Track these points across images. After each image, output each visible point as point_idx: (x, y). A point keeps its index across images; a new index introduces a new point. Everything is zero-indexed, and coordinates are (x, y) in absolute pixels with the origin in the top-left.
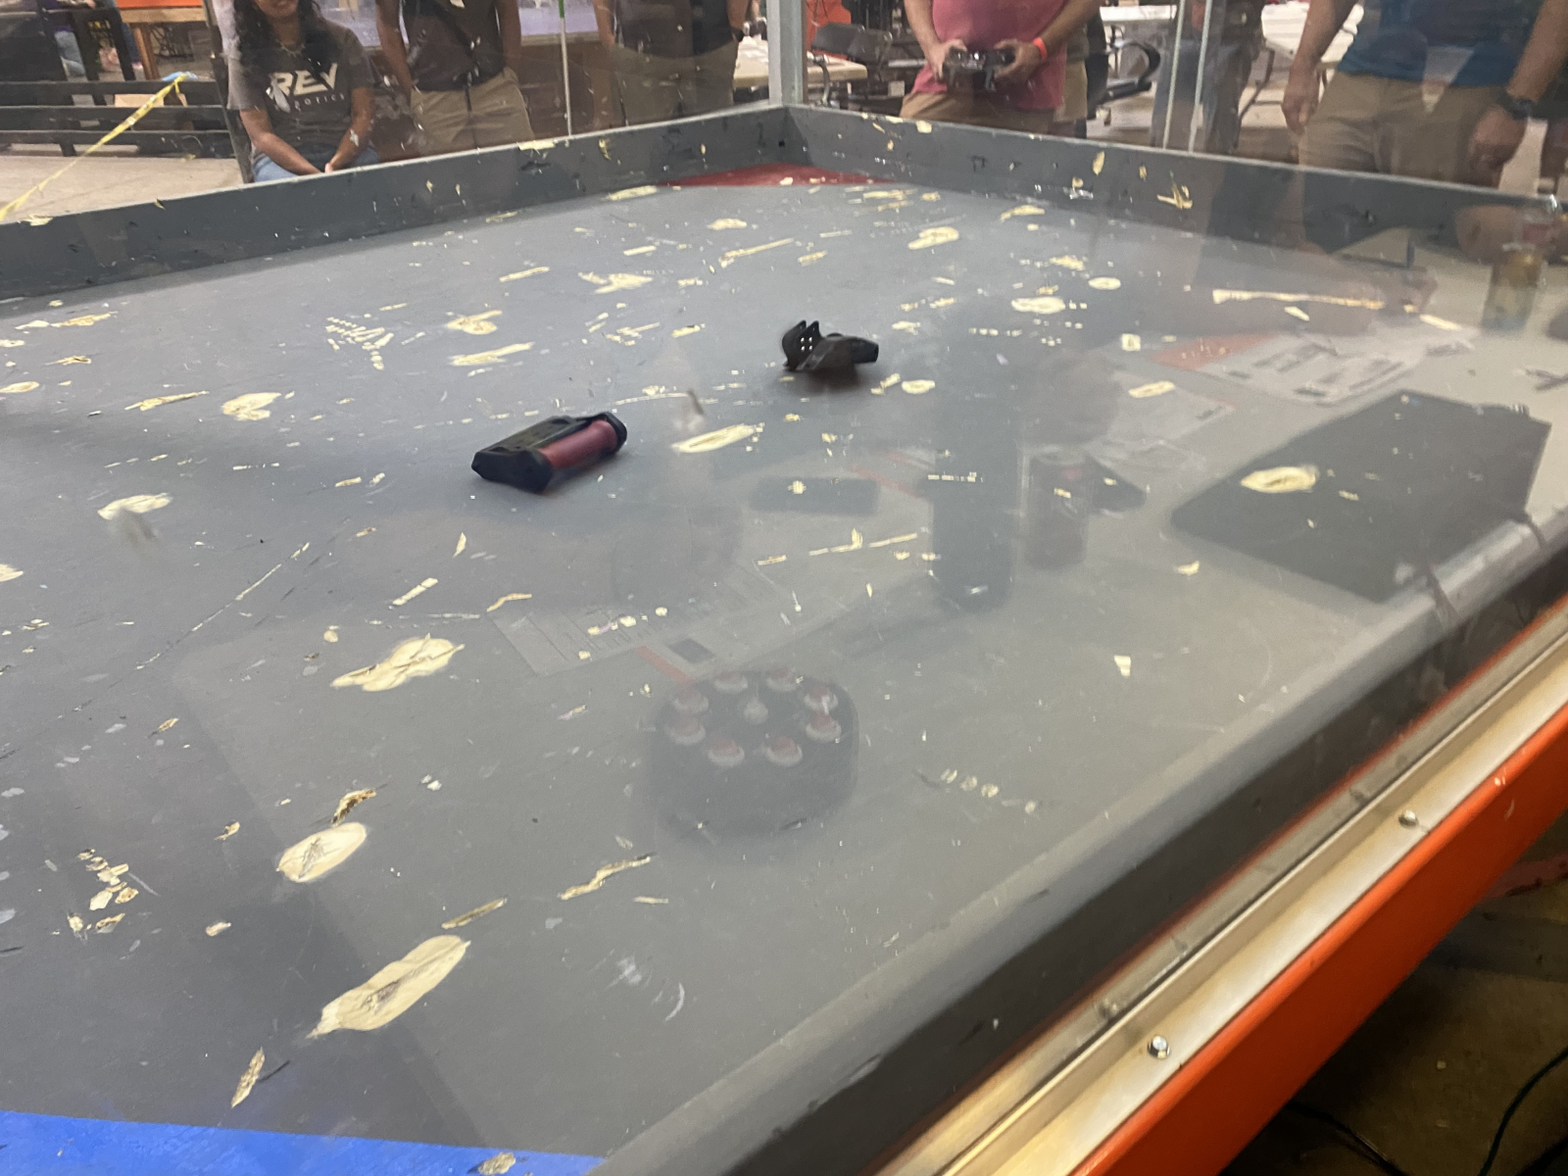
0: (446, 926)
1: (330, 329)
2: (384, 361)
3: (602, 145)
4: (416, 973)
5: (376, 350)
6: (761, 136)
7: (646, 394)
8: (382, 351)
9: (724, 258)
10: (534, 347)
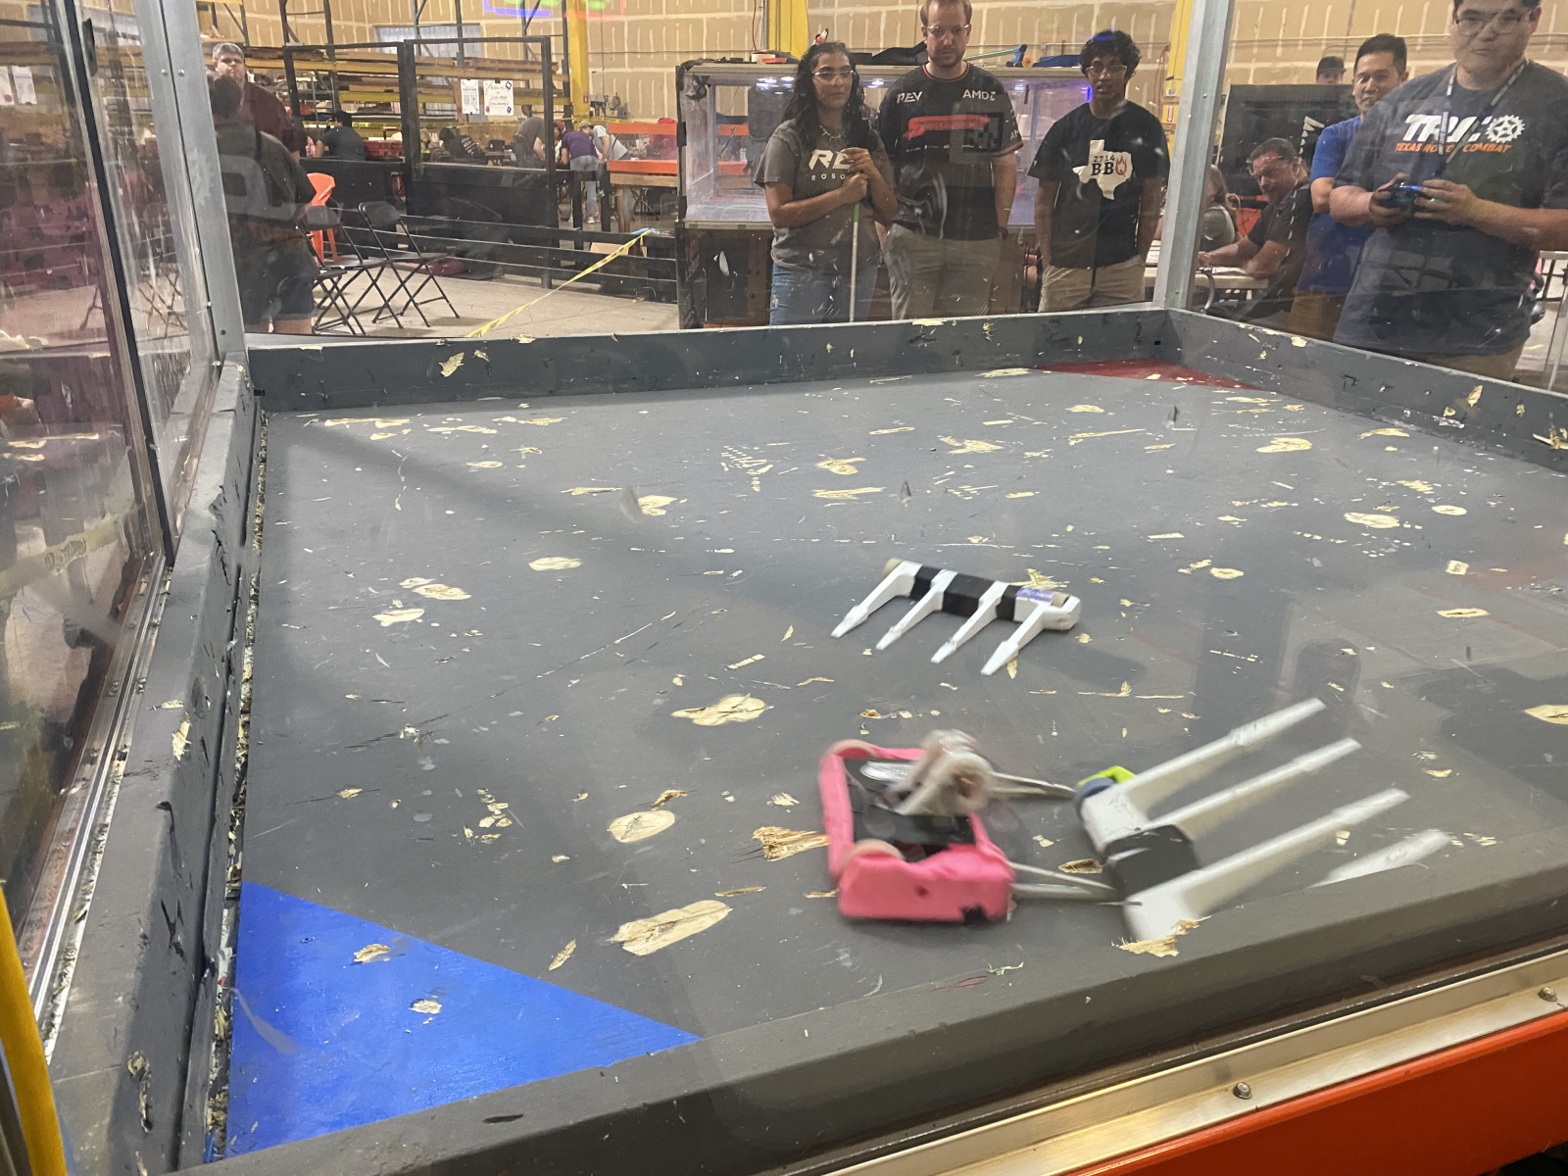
0: (718, 895)
1: (724, 454)
2: (760, 485)
3: (985, 327)
4: (689, 920)
5: (757, 476)
6: (1138, 335)
7: (970, 542)
8: (761, 477)
9: (1073, 439)
10: (884, 490)
